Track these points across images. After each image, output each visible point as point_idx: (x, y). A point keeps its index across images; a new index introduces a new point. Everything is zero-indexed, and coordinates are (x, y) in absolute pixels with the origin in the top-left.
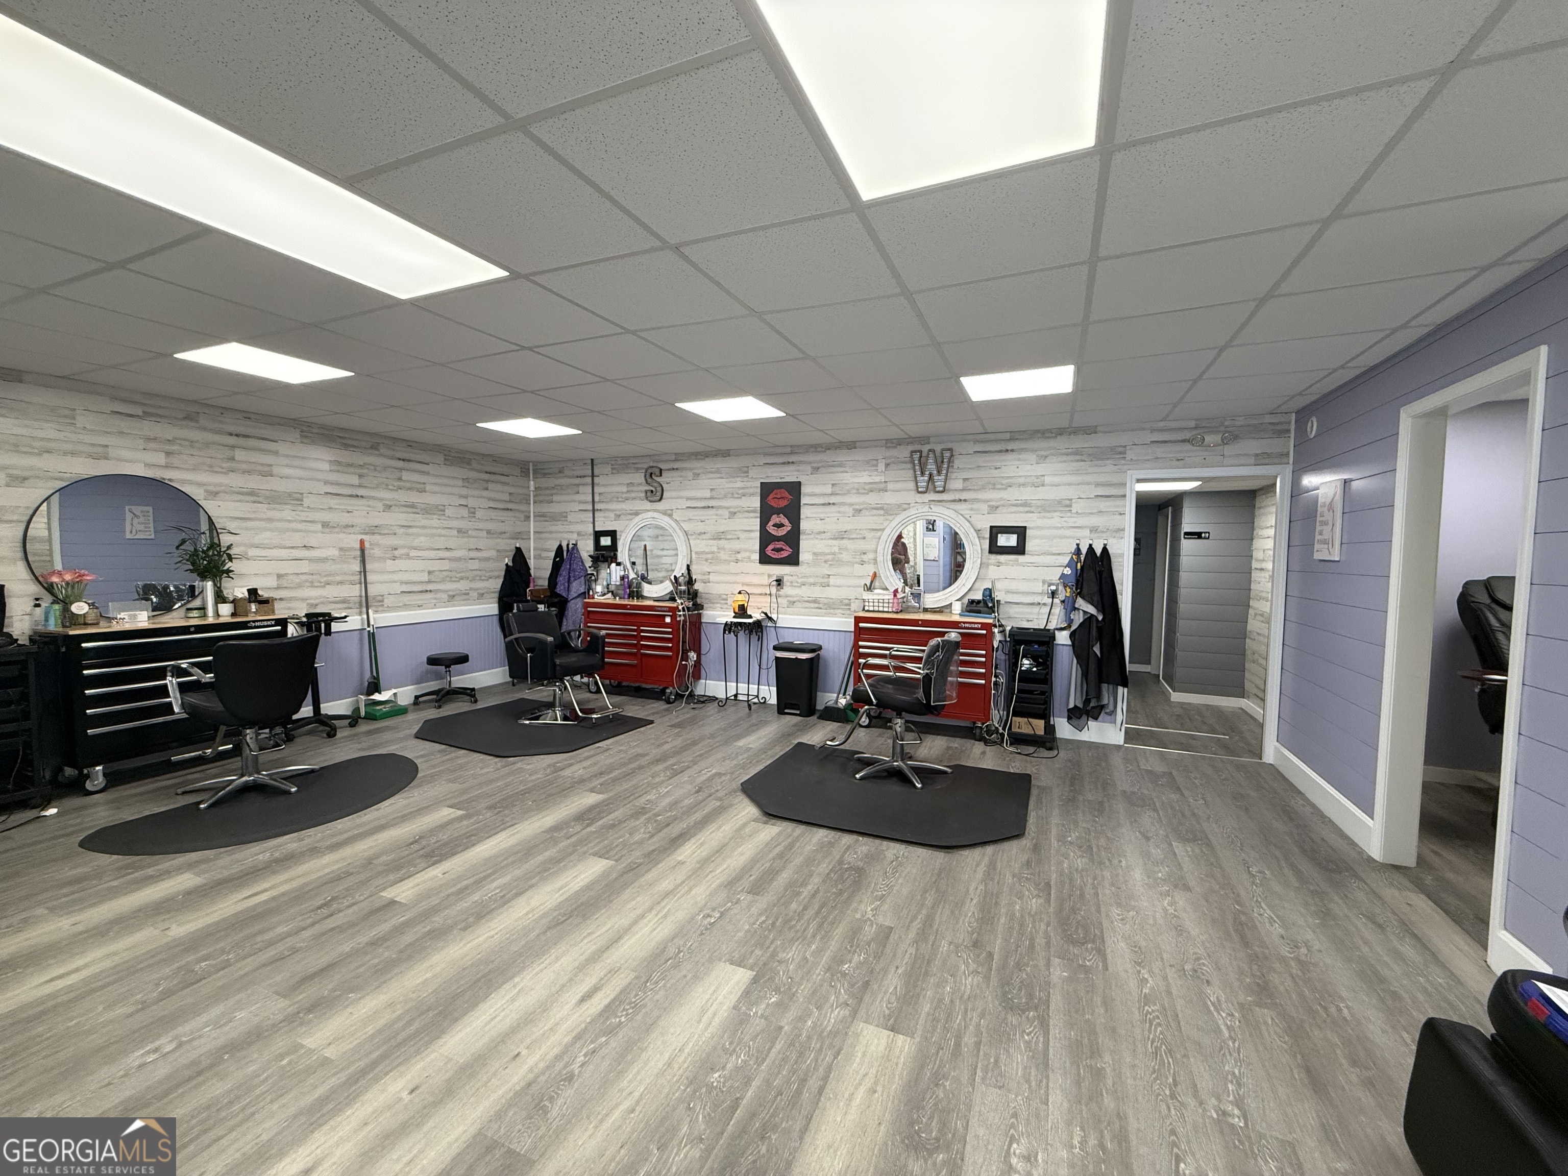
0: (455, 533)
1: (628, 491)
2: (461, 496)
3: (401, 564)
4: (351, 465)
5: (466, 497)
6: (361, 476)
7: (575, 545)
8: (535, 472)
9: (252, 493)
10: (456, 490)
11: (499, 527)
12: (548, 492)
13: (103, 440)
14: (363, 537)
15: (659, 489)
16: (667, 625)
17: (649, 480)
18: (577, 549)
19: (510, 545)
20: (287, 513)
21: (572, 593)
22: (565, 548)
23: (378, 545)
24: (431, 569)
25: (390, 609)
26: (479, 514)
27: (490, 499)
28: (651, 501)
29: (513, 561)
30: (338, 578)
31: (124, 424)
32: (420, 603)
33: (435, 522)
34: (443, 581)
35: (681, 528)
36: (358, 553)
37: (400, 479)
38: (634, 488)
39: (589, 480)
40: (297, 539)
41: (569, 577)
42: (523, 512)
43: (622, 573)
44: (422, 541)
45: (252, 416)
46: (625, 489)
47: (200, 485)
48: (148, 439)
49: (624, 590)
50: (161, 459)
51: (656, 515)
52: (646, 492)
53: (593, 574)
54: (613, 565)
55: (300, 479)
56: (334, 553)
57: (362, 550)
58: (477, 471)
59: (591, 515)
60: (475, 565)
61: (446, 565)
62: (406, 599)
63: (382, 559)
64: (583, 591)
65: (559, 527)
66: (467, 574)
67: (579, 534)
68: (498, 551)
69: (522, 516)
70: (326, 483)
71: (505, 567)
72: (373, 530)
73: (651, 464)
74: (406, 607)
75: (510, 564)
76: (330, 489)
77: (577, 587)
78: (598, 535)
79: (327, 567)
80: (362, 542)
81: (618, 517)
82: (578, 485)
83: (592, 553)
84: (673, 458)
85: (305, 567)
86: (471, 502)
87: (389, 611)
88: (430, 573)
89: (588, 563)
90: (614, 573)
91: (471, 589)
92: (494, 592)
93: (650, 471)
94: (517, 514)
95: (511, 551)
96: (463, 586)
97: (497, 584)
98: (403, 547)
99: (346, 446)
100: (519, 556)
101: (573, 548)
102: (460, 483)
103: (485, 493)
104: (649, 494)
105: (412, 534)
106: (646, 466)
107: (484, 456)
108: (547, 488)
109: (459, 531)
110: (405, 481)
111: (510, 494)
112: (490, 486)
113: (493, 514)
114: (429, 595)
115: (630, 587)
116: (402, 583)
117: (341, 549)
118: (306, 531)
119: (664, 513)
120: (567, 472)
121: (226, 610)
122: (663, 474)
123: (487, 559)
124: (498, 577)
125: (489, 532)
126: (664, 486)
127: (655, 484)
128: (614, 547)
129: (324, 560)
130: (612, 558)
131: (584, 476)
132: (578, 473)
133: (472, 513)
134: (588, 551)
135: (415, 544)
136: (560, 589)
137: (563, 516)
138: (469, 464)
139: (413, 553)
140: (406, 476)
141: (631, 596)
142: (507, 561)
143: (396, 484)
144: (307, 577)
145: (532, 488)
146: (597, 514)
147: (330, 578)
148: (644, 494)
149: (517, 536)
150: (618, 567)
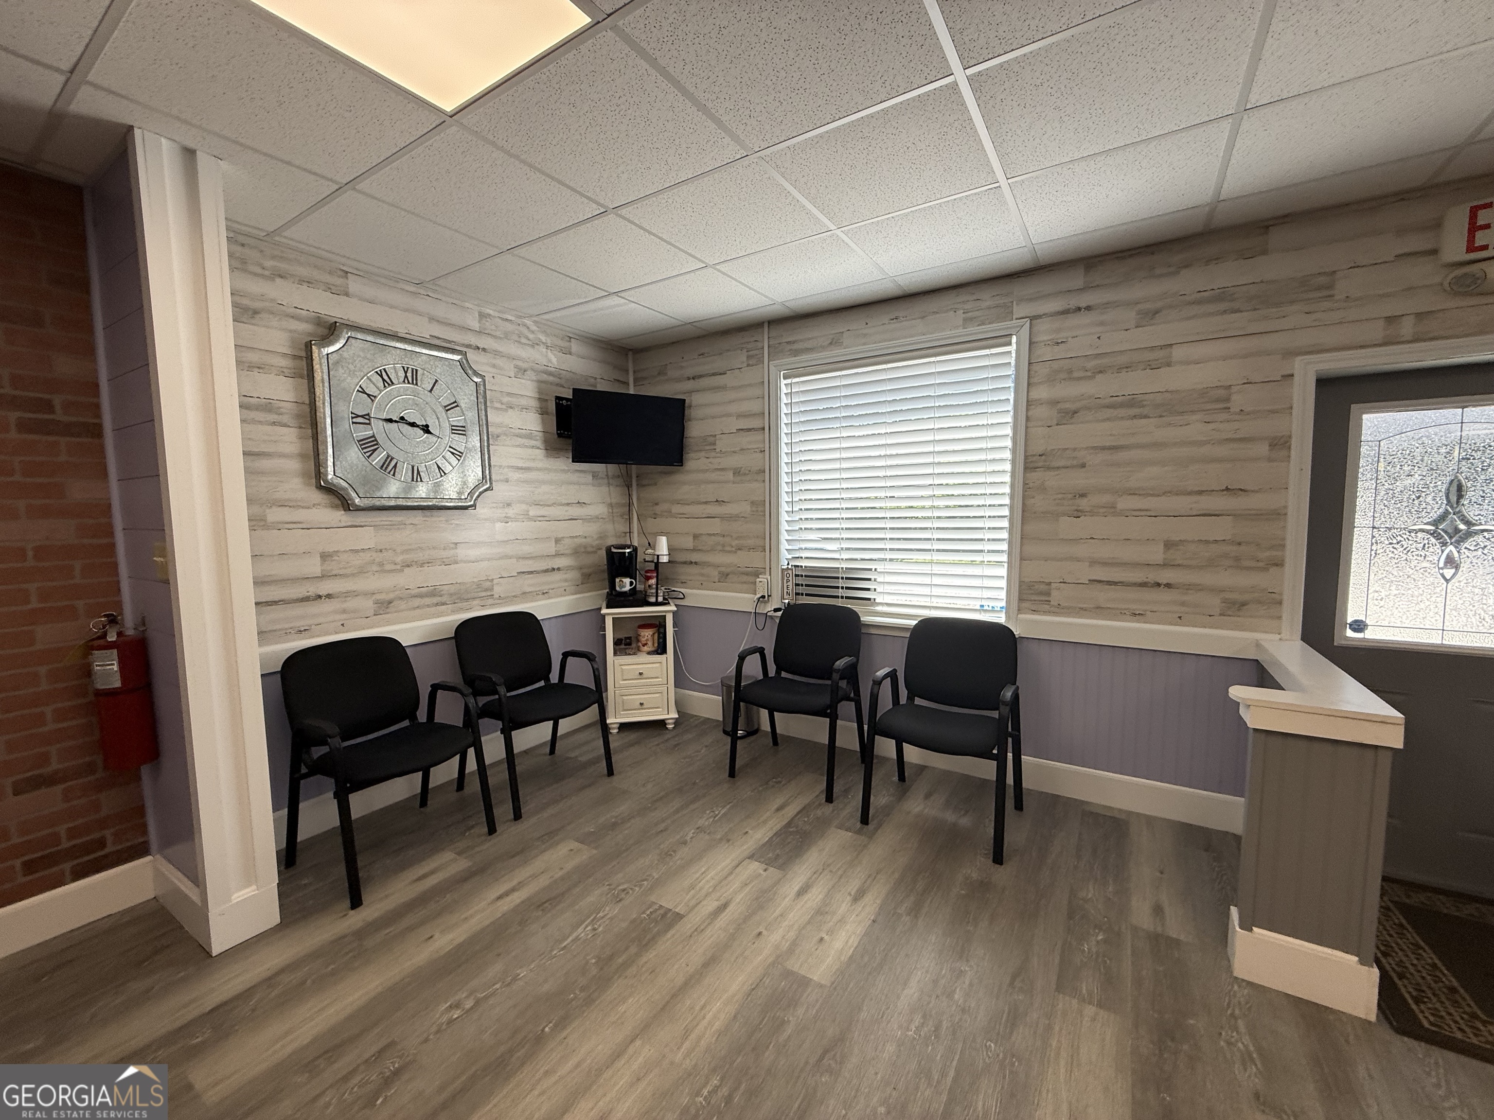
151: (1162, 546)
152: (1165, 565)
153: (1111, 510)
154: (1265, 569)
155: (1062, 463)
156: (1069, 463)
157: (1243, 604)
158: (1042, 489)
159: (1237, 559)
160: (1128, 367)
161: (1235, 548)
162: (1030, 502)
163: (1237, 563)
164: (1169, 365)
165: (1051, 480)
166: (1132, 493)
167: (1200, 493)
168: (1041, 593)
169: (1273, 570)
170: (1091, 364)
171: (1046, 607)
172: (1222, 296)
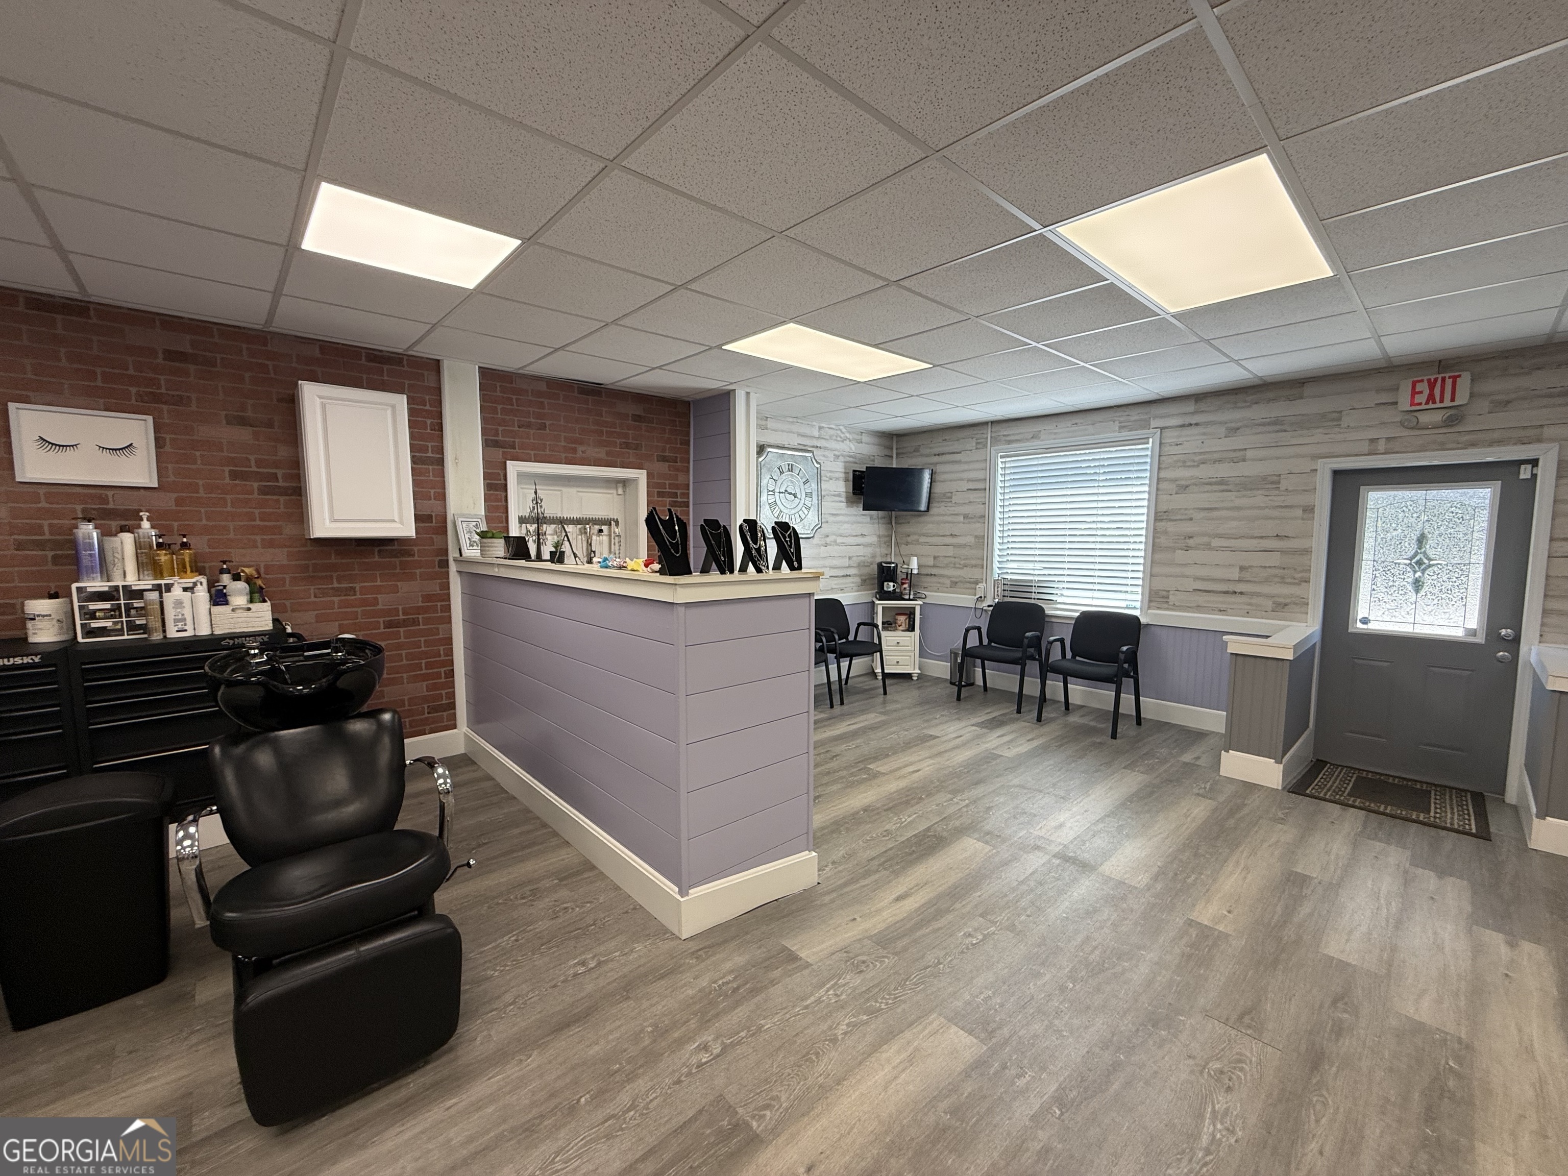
151: (1238, 569)
152: (1240, 581)
153: (1208, 547)
154: (1299, 584)
155: (1179, 517)
156: (1183, 517)
157: (1286, 605)
158: (1166, 532)
159: (1283, 578)
160: (1220, 461)
161: (1282, 571)
162: (1157, 540)
163: (1282, 580)
164: (1244, 460)
165: (1171, 527)
166: (1220, 536)
167: (1262, 537)
168: (1163, 597)
169: (1304, 584)
170: (1197, 458)
171: (1166, 606)
172: (1276, 422)
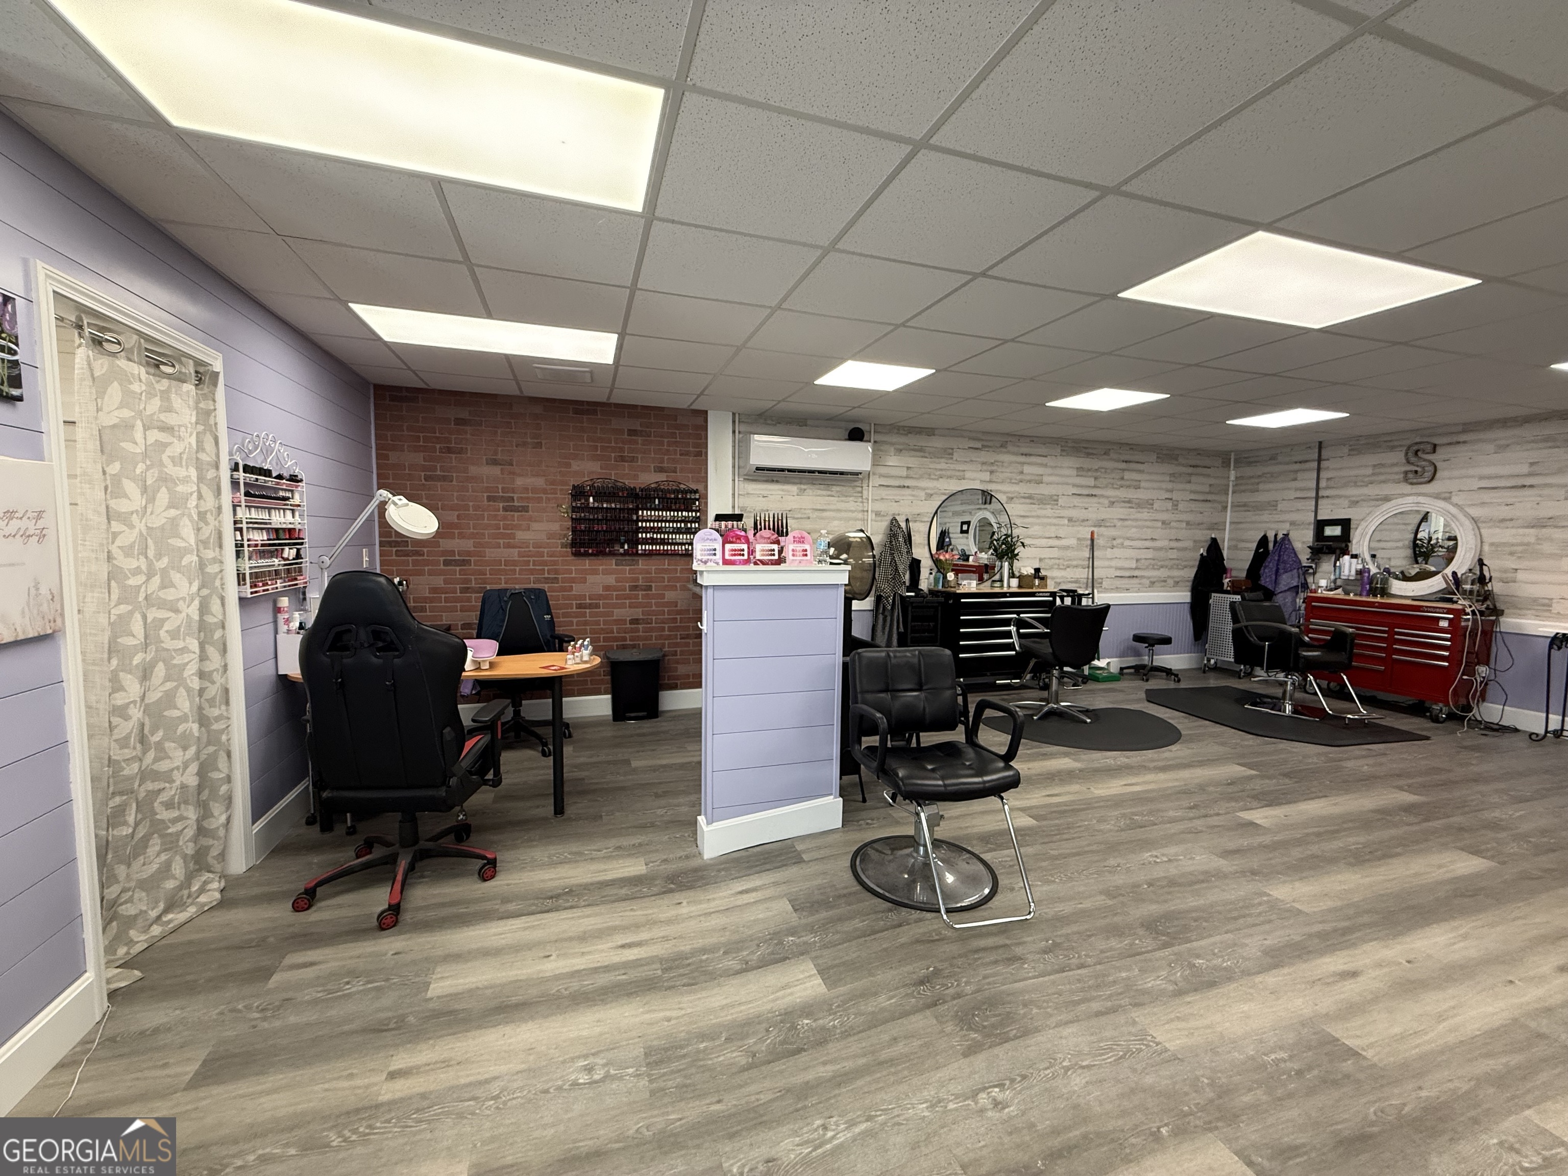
0: (1159, 524)
1: (1373, 474)
2: (1168, 491)
3: (1117, 552)
4: (1089, 470)
5: (1171, 491)
6: (1096, 478)
7: (1286, 535)
8: (1237, 461)
9: (1030, 497)
10: (1164, 485)
11: (1199, 518)
12: (1253, 480)
13: (961, 467)
14: (1093, 529)
15: (1431, 469)
16: (1443, 631)
17: (1413, 459)
18: (1289, 540)
19: (1205, 536)
20: (1048, 511)
21: (1281, 586)
22: (1271, 538)
23: (1102, 535)
24: (1139, 557)
25: (1106, 590)
26: (1181, 507)
27: (1192, 492)
28: (1412, 484)
29: (1208, 550)
30: (1075, 563)
31: (973, 455)
32: (1128, 586)
33: (1145, 515)
34: (1147, 568)
35: (1467, 515)
36: (1089, 542)
37: (1122, 479)
38: (1388, 470)
39: (1315, 464)
40: (1052, 531)
41: (1277, 570)
42: (1220, 502)
43: (1360, 567)
44: (1133, 532)
45: (1035, 439)
46: (1369, 471)
47: (1005, 493)
48: (983, 463)
49: (1363, 585)
50: (986, 476)
51: (1421, 499)
52: (1406, 473)
53: (1311, 567)
54: (1347, 558)
55: (1058, 484)
56: (1073, 542)
57: (1092, 540)
58: (1183, 465)
59: (1313, 503)
60: (1173, 554)
61: (1150, 554)
62: (1118, 583)
63: (1105, 548)
64: (1295, 584)
65: (1266, 516)
66: (1166, 563)
67: (1293, 523)
68: (1195, 541)
69: (1219, 507)
70: (1074, 485)
71: (1199, 557)
72: (1100, 523)
73: (1418, 440)
74: (1117, 589)
75: (1205, 554)
76: (1075, 491)
77: (1288, 580)
78: (1320, 525)
79: (1069, 553)
80: (1092, 533)
81: (1354, 503)
82: (1296, 471)
83: (1311, 544)
84: (1460, 428)
85: (1055, 553)
86: (1175, 496)
87: (1105, 592)
88: (1137, 560)
89: (1304, 556)
90: (1348, 566)
91: (1169, 577)
92: (1188, 581)
93: (1415, 448)
94: (1216, 505)
95: (1206, 541)
96: (1163, 573)
97: (1191, 573)
98: (1120, 537)
99: (1088, 455)
100: (1214, 547)
101: (1283, 539)
102: (1168, 478)
103: (1188, 486)
104: (1410, 475)
105: (1127, 527)
106: (1408, 442)
107: (1190, 450)
108: (1252, 477)
109: (1164, 523)
110: (1127, 480)
111: (1210, 485)
112: (1193, 479)
113: (1193, 506)
114: (1135, 581)
115: (1371, 583)
116: (1117, 568)
117: (1079, 539)
118: (1058, 525)
119: (1437, 496)
120: (1280, 458)
121: (1014, 582)
122: (1438, 449)
123: (1184, 549)
124: (1192, 567)
125: (1188, 523)
126: (1437, 464)
127: (1423, 463)
128: (1346, 537)
129: (1067, 548)
130: (1341, 549)
131: (1306, 461)
132: (1300, 458)
133: (1175, 506)
134: (1304, 542)
135: (1128, 535)
136: (1266, 580)
137: (1272, 505)
138: (1177, 460)
139: (1127, 543)
140: (1127, 475)
141: (1373, 592)
142: (1202, 551)
143: (1119, 483)
144: (1057, 561)
145: (1232, 478)
146: (1320, 502)
147: (1070, 562)
148: (1402, 476)
149: (1213, 527)
150: (1354, 560)
